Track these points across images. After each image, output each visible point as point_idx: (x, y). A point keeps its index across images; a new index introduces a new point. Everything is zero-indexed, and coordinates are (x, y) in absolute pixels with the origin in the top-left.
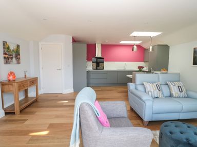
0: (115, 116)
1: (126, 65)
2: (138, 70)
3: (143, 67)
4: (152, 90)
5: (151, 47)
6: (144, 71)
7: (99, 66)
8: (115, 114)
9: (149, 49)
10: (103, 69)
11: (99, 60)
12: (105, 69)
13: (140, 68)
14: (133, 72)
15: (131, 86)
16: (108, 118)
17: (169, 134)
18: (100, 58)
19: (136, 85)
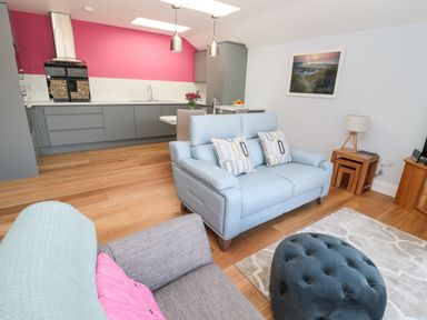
1: (149, 88)
2: (187, 102)
3: (197, 96)
6: (200, 107)
7: (76, 90)
9: (206, 51)
10: (88, 100)
11: (72, 72)
12: (96, 99)
13: (191, 97)
14: (179, 110)
18: (73, 65)
19: (192, 146)
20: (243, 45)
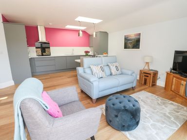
0: (66, 102)
1: (73, 50)
2: (85, 54)
3: (89, 52)
4: (98, 72)
5: (94, 34)
6: (90, 56)
7: (45, 52)
8: (66, 100)
9: (92, 35)
10: (50, 55)
11: (44, 46)
12: (53, 55)
13: (87, 52)
14: (81, 57)
15: (80, 70)
16: (59, 106)
17: (112, 106)
18: (45, 43)
19: (84, 69)
20: (106, 32)
